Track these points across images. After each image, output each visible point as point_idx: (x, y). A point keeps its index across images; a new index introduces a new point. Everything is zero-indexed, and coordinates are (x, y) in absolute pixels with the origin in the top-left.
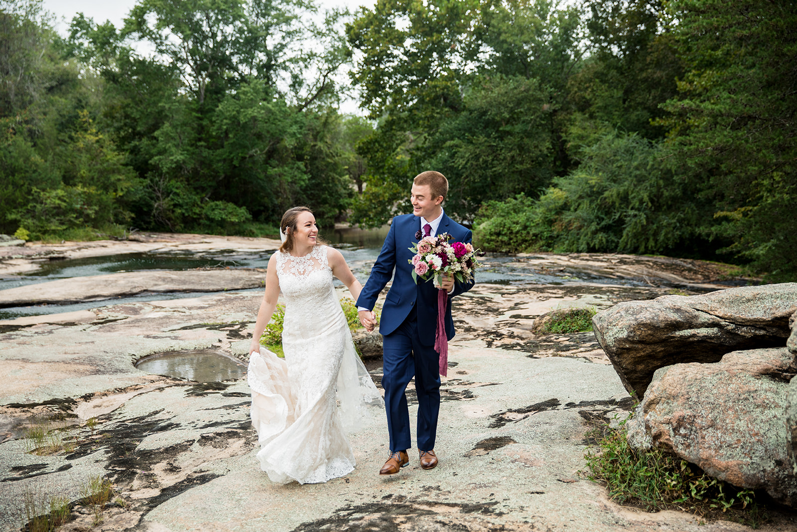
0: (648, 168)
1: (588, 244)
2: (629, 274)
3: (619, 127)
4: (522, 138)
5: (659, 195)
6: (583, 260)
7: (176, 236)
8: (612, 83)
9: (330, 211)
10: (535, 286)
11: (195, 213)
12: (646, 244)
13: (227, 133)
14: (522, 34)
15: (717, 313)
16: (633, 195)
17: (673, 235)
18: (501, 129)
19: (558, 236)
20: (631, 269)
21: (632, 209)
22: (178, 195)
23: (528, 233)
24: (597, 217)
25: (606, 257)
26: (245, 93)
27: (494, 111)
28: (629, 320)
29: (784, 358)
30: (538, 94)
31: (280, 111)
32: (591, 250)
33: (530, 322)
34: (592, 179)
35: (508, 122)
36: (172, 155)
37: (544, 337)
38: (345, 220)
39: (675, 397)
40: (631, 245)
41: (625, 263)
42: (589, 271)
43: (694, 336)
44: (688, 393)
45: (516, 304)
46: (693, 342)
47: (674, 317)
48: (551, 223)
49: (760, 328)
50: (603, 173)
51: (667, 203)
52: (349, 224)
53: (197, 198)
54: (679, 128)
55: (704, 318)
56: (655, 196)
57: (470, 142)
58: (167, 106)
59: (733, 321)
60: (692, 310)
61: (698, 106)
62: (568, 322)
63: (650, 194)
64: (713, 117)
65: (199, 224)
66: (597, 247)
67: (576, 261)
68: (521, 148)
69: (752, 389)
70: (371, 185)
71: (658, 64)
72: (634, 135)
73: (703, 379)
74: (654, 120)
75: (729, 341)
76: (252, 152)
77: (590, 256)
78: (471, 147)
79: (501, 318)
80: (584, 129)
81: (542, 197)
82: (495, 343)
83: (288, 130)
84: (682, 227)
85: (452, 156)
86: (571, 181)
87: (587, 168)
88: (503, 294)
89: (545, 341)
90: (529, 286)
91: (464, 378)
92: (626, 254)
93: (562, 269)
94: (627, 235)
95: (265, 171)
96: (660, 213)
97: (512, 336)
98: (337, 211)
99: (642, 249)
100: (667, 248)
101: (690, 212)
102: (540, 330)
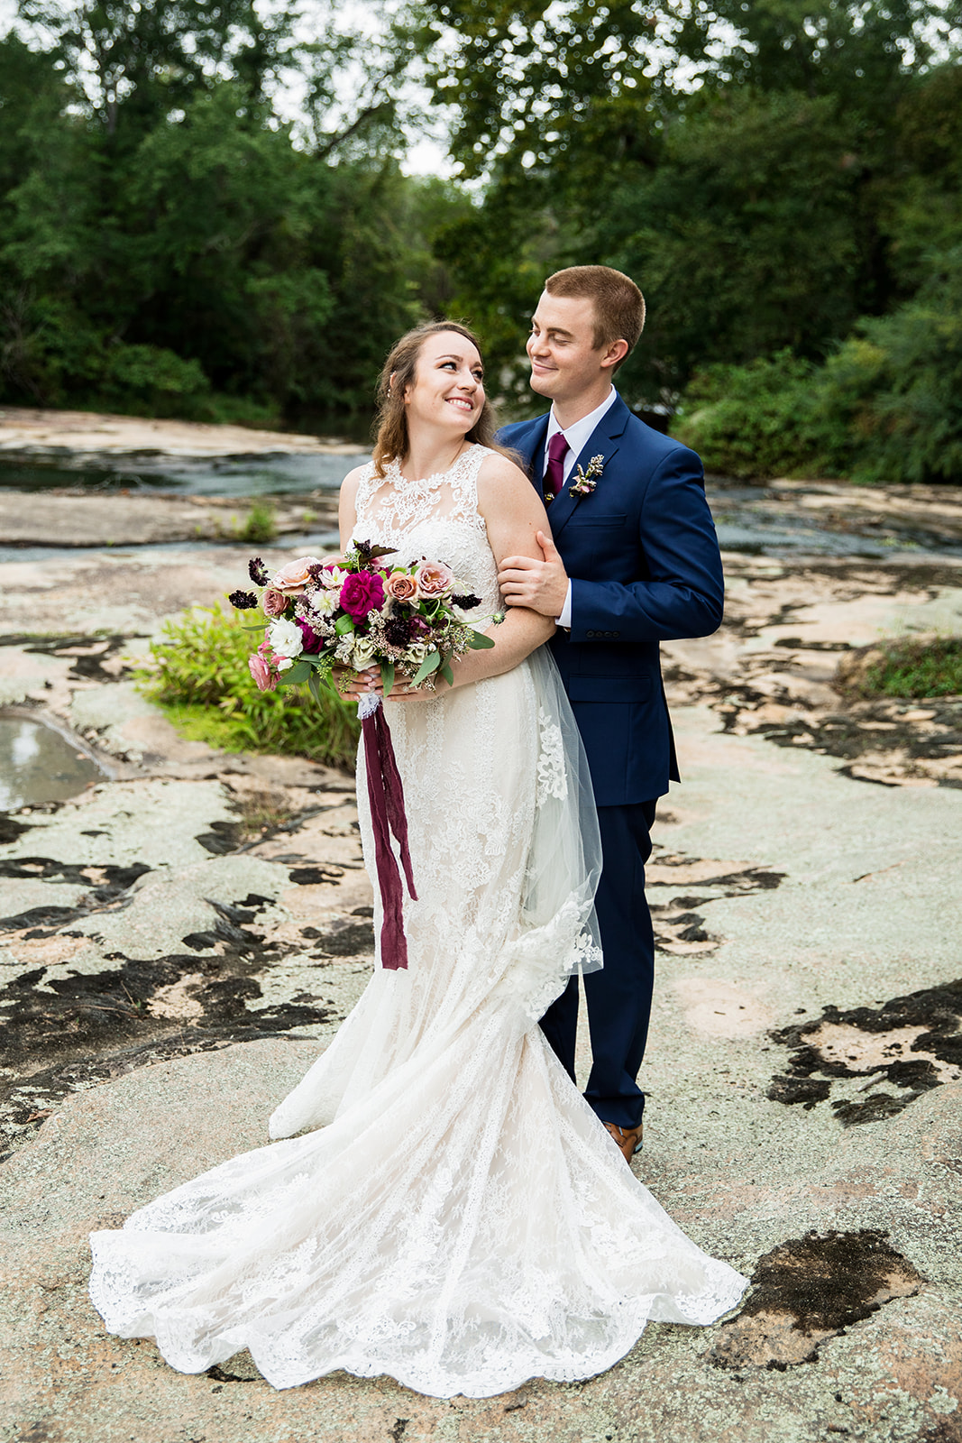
1: (926, 464)
4: (791, 230)
6: (919, 500)
7: (47, 415)
10: (821, 561)
11: (91, 370)
13: (162, 197)
18: (747, 207)
19: (862, 446)
22: (53, 328)
23: (796, 437)
24: (951, 408)
26: (203, 112)
27: (732, 168)
30: (833, 133)
31: (278, 156)
32: (933, 477)
33: (829, 662)
34: (944, 324)
35: (764, 192)
36: (44, 242)
37: (866, 706)
42: (936, 528)
45: (786, 608)
48: (847, 416)
53: (95, 337)
57: (677, 234)
58: (36, 136)
62: (928, 670)
65: (99, 393)
66: (947, 472)
67: (905, 503)
68: (789, 251)
76: (213, 241)
78: (678, 245)
79: (751, 645)
80: (931, 211)
81: (832, 360)
82: (743, 717)
83: (294, 199)
86: (898, 327)
87: (935, 299)
88: (751, 579)
89: (870, 717)
90: (808, 561)
95: (241, 284)
97: (784, 699)
102: (855, 687)
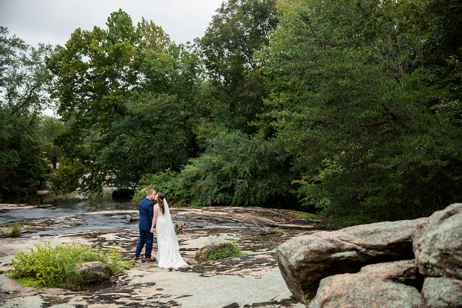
0: (248, 152)
1: (212, 201)
2: (242, 219)
3: (229, 126)
4: (167, 133)
5: (256, 169)
6: (211, 211)
8: (223, 99)
9: (34, 182)
10: (187, 229)
12: (249, 200)
14: (165, 66)
15: (354, 242)
16: (240, 169)
17: (265, 194)
18: (153, 127)
19: (193, 196)
20: (242, 216)
21: (240, 178)
23: (174, 194)
24: (218, 183)
25: (225, 209)
27: (148, 115)
28: (303, 249)
29: (399, 268)
30: (177, 105)
32: (214, 204)
33: (194, 253)
34: (214, 159)
35: (158, 122)
37: (205, 263)
38: (45, 188)
39: (340, 296)
40: (240, 201)
41: (238, 212)
42: (217, 218)
43: (343, 257)
44: (347, 293)
46: (342, 261)
47: (331, 245)
48: (188, 187)
49: (380, 250)
50: (221, 155)
51: (261, 174)
52: (48, 191)
54: (265, 127)
55: (348, 245)
56: (253, 169)
57: (133, 135)
59: (364, 246)
60: (340, 241)
61: (290, 115)
62: (219, 252)
63: (250, 168)
64: (299, 121)
66: (218, 202)
67: (207, 212)
68: (166, 139)
69: (384, 288)
70: (63, 164)
71: (251, 88)
72: (239, 132)
73: (354, 284)
74: (250, 122)
75: (362, 259)
77: (215, 208)
78: (133, 138)
80: (207, 127)
81: (182, 171)
83: (5, 127)
84: (270, 189)
85: (121, 144)
86: (201, 161)
87: (210, 152)
89: (206, 265)
91: (163, 293)
92: (237, 206)
93: (200, 217)
94: (238, 194)
96: (257, 180)
98: (39, 182)
99: (247, 203)
100: (261, 202)
101: (275, 179)
102: (201, 258)
